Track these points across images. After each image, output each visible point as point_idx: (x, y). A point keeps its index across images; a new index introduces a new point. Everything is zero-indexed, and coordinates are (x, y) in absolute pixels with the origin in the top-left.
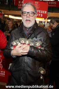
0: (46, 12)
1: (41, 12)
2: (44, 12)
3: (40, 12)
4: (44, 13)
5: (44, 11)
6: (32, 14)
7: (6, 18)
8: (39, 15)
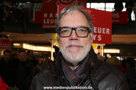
0: (108, 31)
1: (97, 31)
2: (104, 31)
3: (95, 32)
4: (104, 33)
5: (104, 29)
6: (82, 30)
7: (16, 49)
8: (95, 37)
